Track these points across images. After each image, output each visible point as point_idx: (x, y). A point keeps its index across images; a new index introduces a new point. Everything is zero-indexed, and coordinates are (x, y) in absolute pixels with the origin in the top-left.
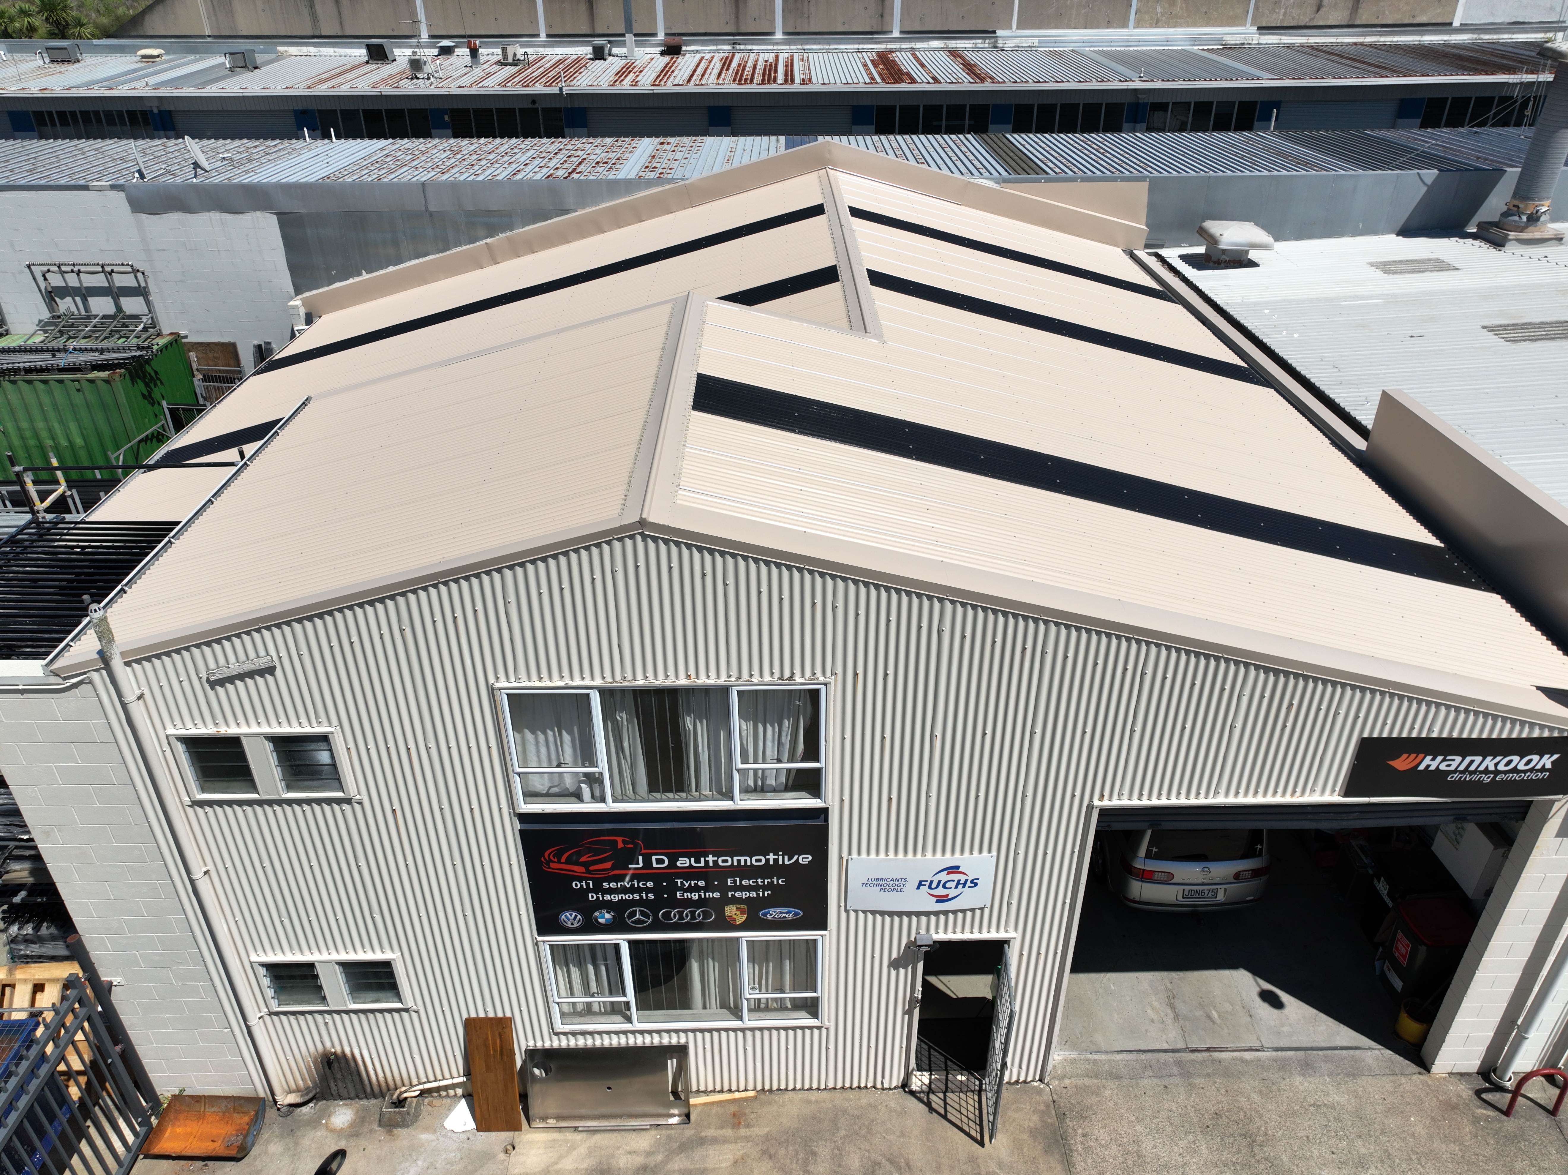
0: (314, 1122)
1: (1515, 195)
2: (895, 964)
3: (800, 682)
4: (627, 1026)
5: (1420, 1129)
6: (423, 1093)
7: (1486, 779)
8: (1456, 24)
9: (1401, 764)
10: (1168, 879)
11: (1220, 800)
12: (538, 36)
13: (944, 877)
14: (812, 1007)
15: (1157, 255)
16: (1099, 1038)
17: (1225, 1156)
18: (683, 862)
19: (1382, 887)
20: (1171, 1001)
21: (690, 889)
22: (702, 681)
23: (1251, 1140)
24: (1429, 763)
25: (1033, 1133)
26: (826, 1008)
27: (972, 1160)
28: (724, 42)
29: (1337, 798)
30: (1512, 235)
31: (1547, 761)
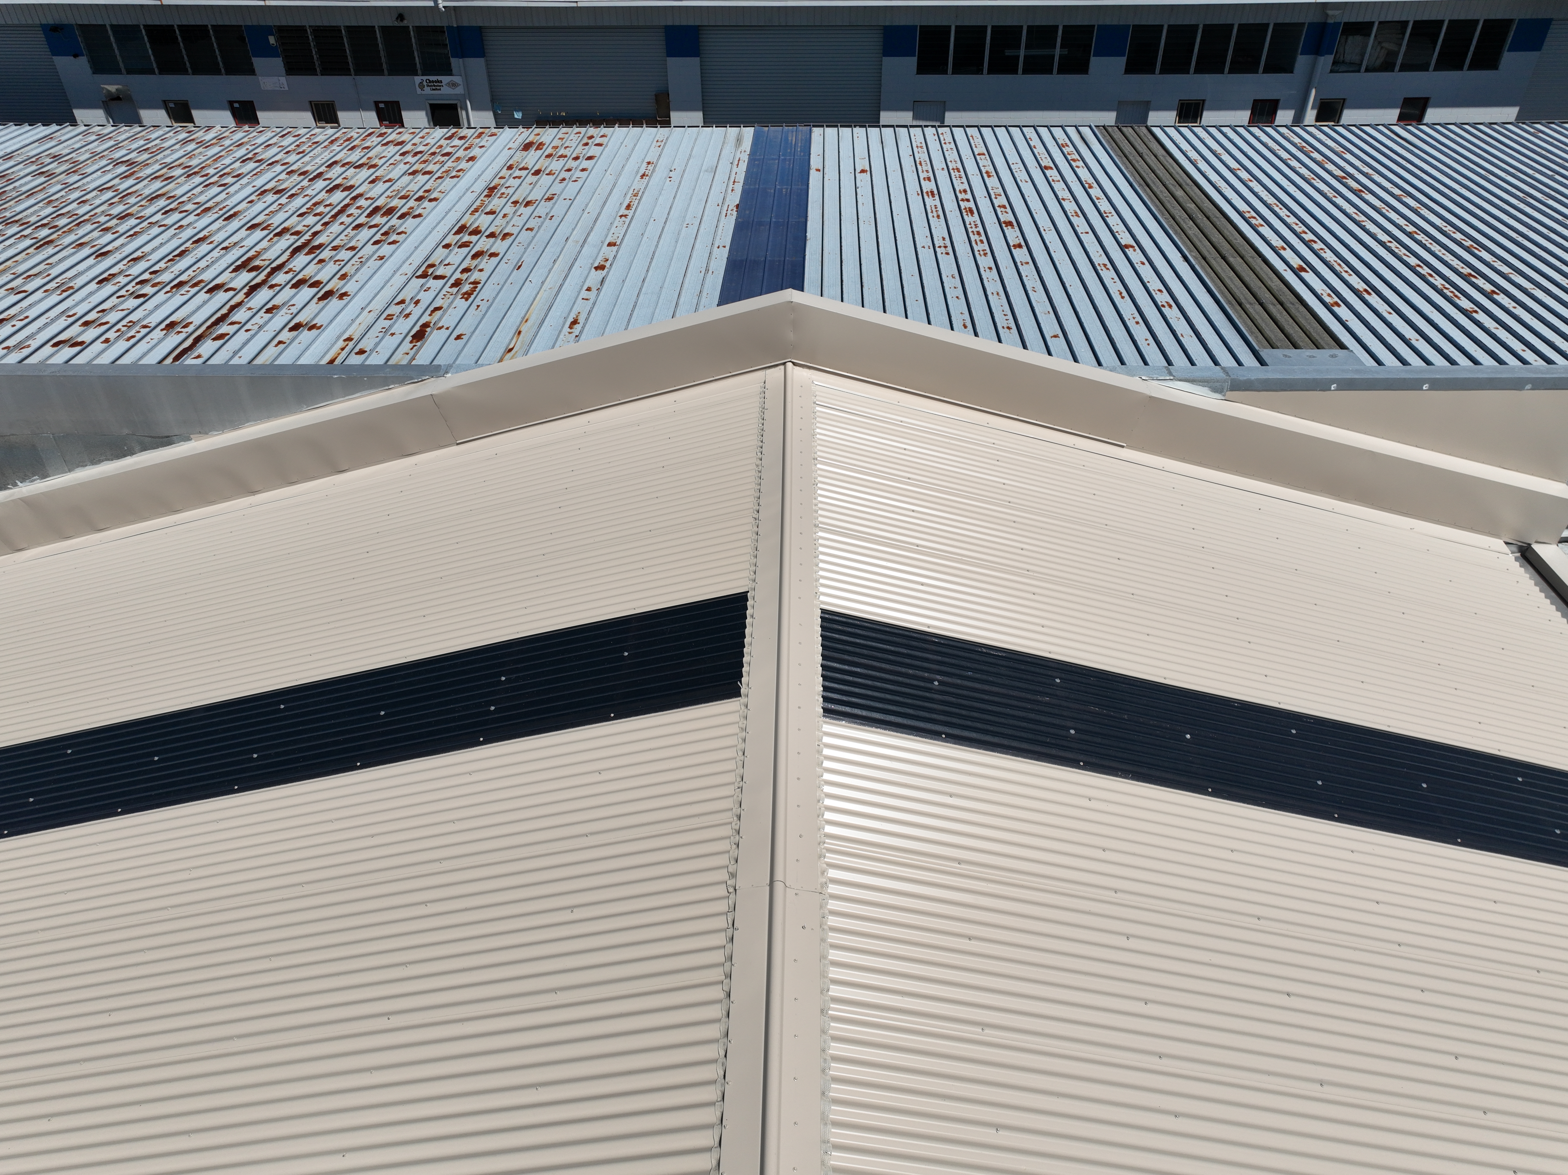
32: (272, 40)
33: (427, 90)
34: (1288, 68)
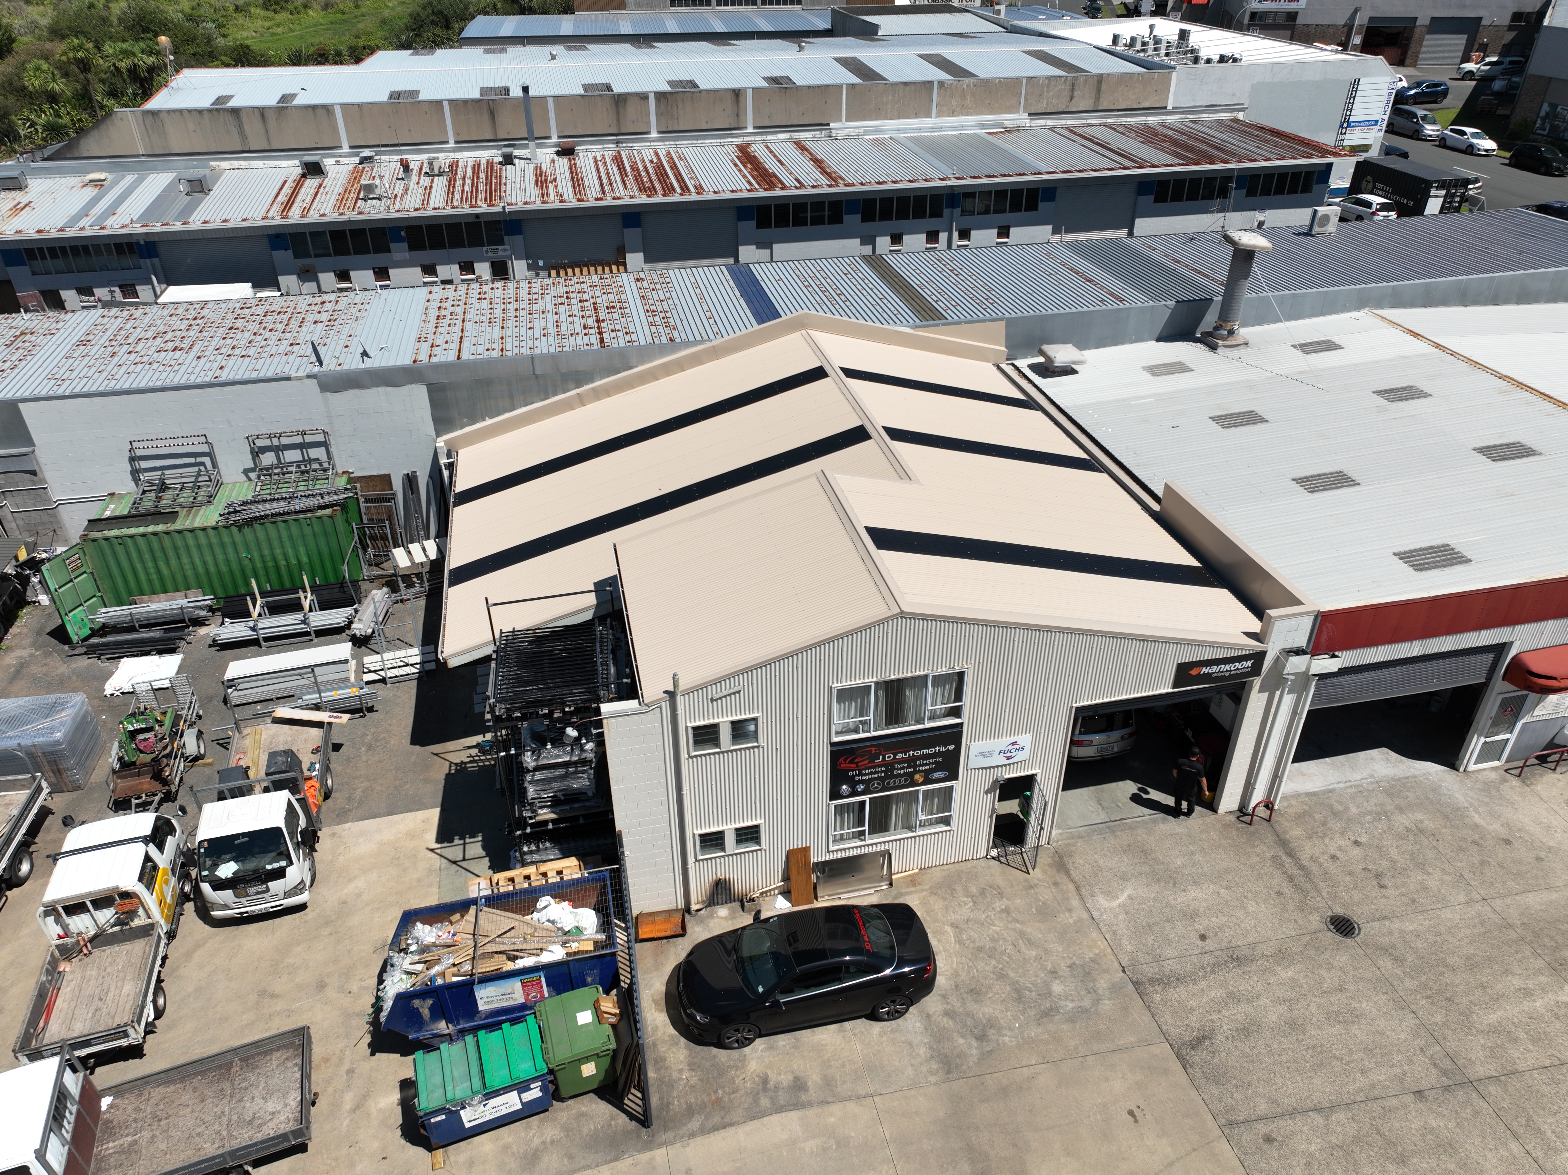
0: (711, 916)
1: (1219, 318)
2: (987, 792)
3: (958, 669)
4: (863, 843)
5: (1215, 837)
6: (761, 894)
7: (1227, 674)
8: (1170, 107)
9: (1194, 672)
10: (1090, 744)
11: (1124, 697)
12: (447, 142)
13: (1010, 747)
14: (947, 821)
15: (1013, 365)
16: (1069, 822)
17: (1135, 861)
18: (899, 756)
19: (1189, 734)
20: (1099, 801)
21: (901, 769)
22: (918, 673)
23: (1145, 852)
24: (1205, 670)
25: (1050, 865)
26: (954, 821)
27: (1026, 880)
28: (609, 142)
29: (1170, 690)
30: (1220, 342)
31: (1249, 663)
32: (403, 234)
33: (490, 254)
34: (940, 215)
